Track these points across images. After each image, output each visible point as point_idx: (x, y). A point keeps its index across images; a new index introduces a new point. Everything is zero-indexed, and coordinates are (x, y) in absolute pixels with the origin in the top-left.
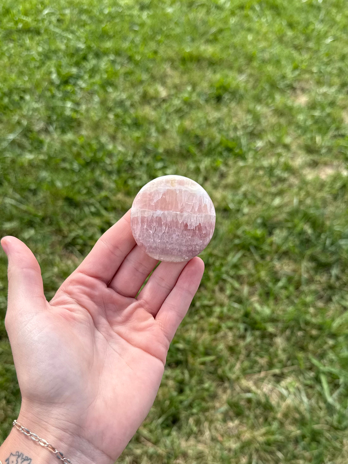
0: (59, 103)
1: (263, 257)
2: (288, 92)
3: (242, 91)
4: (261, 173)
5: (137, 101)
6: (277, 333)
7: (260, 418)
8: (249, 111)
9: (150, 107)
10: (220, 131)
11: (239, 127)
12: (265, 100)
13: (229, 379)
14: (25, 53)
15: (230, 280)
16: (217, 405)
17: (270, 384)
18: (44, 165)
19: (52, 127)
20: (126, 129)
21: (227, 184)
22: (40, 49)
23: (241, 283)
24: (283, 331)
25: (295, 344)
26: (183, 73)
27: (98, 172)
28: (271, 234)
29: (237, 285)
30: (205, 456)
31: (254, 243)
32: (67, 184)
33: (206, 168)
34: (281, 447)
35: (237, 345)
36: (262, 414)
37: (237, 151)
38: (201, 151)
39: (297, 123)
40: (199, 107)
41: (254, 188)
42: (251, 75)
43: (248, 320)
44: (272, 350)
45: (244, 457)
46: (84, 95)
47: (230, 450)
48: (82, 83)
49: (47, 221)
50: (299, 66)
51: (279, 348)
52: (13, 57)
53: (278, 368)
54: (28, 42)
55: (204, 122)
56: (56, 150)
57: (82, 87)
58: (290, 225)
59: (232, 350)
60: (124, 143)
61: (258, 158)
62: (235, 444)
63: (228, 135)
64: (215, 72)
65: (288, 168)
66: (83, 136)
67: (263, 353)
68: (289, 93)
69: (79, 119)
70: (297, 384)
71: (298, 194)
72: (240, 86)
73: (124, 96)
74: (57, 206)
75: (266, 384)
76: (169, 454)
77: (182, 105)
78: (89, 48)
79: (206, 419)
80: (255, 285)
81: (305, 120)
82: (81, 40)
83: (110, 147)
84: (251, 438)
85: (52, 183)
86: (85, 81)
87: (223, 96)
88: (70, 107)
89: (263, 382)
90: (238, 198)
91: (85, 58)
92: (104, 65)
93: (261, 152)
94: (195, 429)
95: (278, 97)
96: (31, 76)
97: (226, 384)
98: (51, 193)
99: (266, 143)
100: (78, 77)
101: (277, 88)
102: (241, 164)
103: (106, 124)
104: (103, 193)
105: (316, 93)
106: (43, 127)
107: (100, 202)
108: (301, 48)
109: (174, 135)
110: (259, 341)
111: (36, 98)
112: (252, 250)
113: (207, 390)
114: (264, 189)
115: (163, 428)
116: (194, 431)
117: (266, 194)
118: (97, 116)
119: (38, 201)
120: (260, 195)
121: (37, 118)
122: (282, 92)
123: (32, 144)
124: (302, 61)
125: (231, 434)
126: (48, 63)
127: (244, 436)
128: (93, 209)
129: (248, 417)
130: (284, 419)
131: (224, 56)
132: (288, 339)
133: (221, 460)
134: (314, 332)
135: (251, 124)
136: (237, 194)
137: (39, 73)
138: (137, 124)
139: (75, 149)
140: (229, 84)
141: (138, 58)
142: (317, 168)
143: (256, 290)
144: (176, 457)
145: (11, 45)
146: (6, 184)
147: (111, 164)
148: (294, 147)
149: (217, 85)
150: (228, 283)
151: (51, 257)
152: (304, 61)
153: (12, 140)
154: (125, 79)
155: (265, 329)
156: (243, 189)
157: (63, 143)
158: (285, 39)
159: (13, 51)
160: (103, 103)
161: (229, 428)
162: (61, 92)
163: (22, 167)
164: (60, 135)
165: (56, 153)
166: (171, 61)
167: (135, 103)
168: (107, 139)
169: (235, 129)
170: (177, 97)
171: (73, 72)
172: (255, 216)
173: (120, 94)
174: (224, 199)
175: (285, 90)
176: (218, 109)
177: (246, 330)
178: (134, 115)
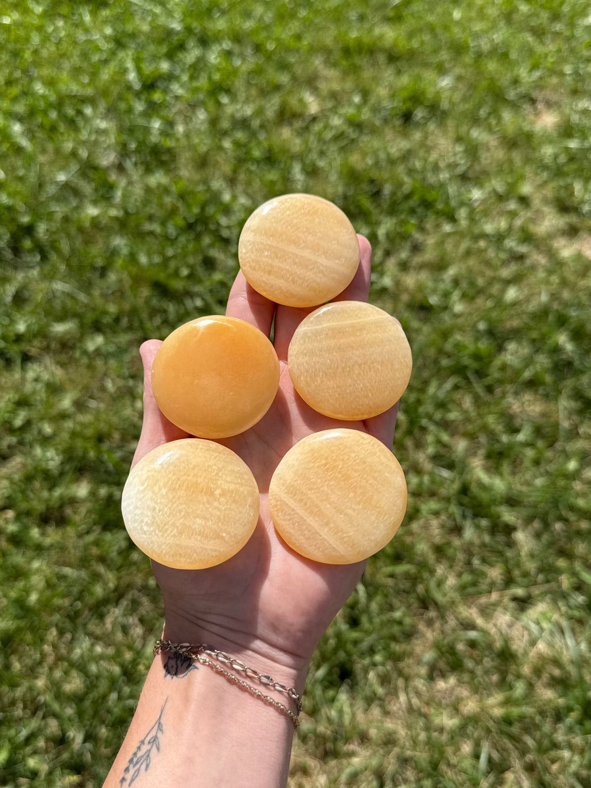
0: (141, 122)
1: (490, 389)
2: (524, 106)
3: (445, 105)
4: (482, 244)
5: (270, 119)
6: (518, 525)
7: (493, 675)
8: (459, 139)
9: (292, 130)
10: (411, 172)
11: (442, 164)
12: (486, 119)
13: (436, 604)
14: (83, 37)
15: (432, 428)
16: (418, 649)
17: (508, 613)
18: (117, 228)
19: (131, 161)
20: (253, 168)
21: (424, 262)
22: (108, 31)
23: (452, 435)
24: (529, 521)
25: (551, 544)
26: (345, 73)
27: (207, 240)
28: (500, 348)
29: (445, 437)
30: (399, 739)
31: (474, 365)
32: (157, 259)
33: (388, 235)
34: (530, 727)
35: (448, 544)
36: (495, 668)
37: (440, 206)
38: (379, 206)
39: (541, 160)
40: (374, 131)
41: (470, 271)
42: (459, 78)
43: (466, 500)
44: (509, 554)
45: (465, 742)
46: (182, 108)
47: (441, 730)
48: (176, 89)
49: (125, 321)
50: (541, 64)
51: (523, 550)
52: (64, 43)
53: (521, 586)
54: (87, 18)
55: (382, 156)
56: (136, 200)
57: (179, 95)
58: (535, 335)
59: (440, 551)
60: (250, 191)
61: (477, 218)
62: (451, 719)
63: (424, 179)
64: (399, 72)
65: (527, 237)
66: (180, 178)
67: (494, 559)
68: (525, 109)
69: (173, 148)
70: (555, 617)
71: (547, 282)
72: (443, 96)
73: (248, 111)
74: (140, 297)
75: (501, 615)
76: (337, 733)
77: (345, 127)
78: (189, 30)
79: (400, 674)
80: (477, 438)
81: (556, 157)
82: (176, 15)
83: (227, 197)
84: (478, 710)
85: (132, 258)
86: (182, 86)
87: (415, 112)
88: (158, 129)
89: (495, 610)
90: (442, 286)
91: (182, 47)
92: (216, 58)
93: (481, 208)
94: (380, 691)
95: (507, 116)
96: (94, 75)
97: (432, 614)
98: (130, 274)
99: (489, 193)
100: (171, 77)
101: (506, 100)
102: (447, 228)
103: (219, 159)
104: (217, 276)
105: (571, 109)
106: (113, 162)
107: (211, 291)
108: (543, 33)
109: (333, 177)
110: (487, 538)
111: (101, 113)
112: (472, 377)
113: (400, 623)
114: (489, 273)
115: (325, 688)
116: (378, 695)
117: (491, 281)
118: (205, 144)
119: (108, 288)
120: (480, 282)
121: (105, 146)
122: (515, 106)
123: (96, 190)
124: (546, 55)
125: (444, 701)
126: (121, 54)
127: (465, 706)
128: (199, 303)
129: (472, 672)
130: (535, 678)
131: (415, 44)
132: (538, 536)
133: (427, 747)
134: (584, 525)
135: (462, 162)
136: (443, 280)
137: (106, 71)
138: (270, 159)
139: (168, 200)
140: (423, 93)
141: (270, 46)
142: (576, 237)
143: (479, 448)
144: (347, 740)
145: (60, 23)
146: (54, 257)
147: (229, 227)
148: (536, 202)
149: (405, 94)
150: (429, 434)
151: (131, 383)
152: (550, 55)
153: (64, 183)
154: (249, 84)
155: (499, 517)
156: (452, 272)
157: (148, 190)
158: (516, 17)
159: (63, 34)
160: (214, 122)
161: (439, 691)
162: (143, 103)
163: (81, 230)
164: (142, 175)
165: (136, 206)
166: (327, 52)
167: (266, 123)
168: (221, 185)
169: (436, 168)
170: (336, 113)
171: (162, 69)
172: (475, 319)
173: (242, 107)
174: (420, 288)
175: (519, 104)
176: (405, 135)
177: (464, 517)
178: (266, 144)
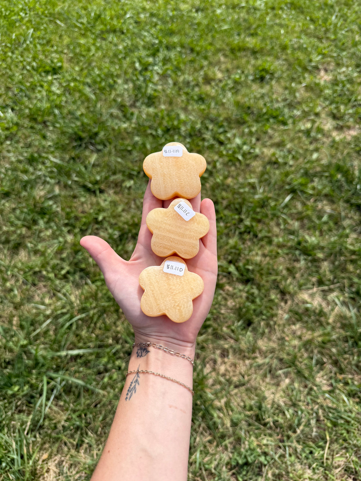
4: (300, 135)
5: (201, 81)
9: (210, 86)
10: (266, 103)
14: (114, 48)
37: (280, 118)
38: (252, 118)
46: (160, 78)
48: (157, 69)
57: (158, 72)
61: (297, 123)
63: (272, 106)
65: (320, 131)
73: (190, 78)
77: (233, 85)
83: (183, 117)
86: (159, 67)
88: (151, 87)
91: (158, 51)
92: (174, 55)
93: (298, 119)
96: (120, 65)
100: (155, 64)
102: (283, 128)
103: (178, 100)
109: (231, 106)
111: (125, 81)
114: (304, 147)
117: (306, 151)
126: (131, 55)
137: (125, 62)
138: (201, 99)
145: (103, 42)
154: (190, 66)
159: (104, 47)
160: (175, 84)
162: (143, 76)
167: (199, 83)
169: (277, 101)
171: (150, 61)
173: (188, 76)
178: (199, 93)
